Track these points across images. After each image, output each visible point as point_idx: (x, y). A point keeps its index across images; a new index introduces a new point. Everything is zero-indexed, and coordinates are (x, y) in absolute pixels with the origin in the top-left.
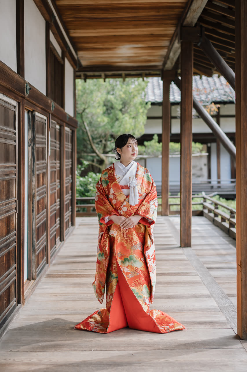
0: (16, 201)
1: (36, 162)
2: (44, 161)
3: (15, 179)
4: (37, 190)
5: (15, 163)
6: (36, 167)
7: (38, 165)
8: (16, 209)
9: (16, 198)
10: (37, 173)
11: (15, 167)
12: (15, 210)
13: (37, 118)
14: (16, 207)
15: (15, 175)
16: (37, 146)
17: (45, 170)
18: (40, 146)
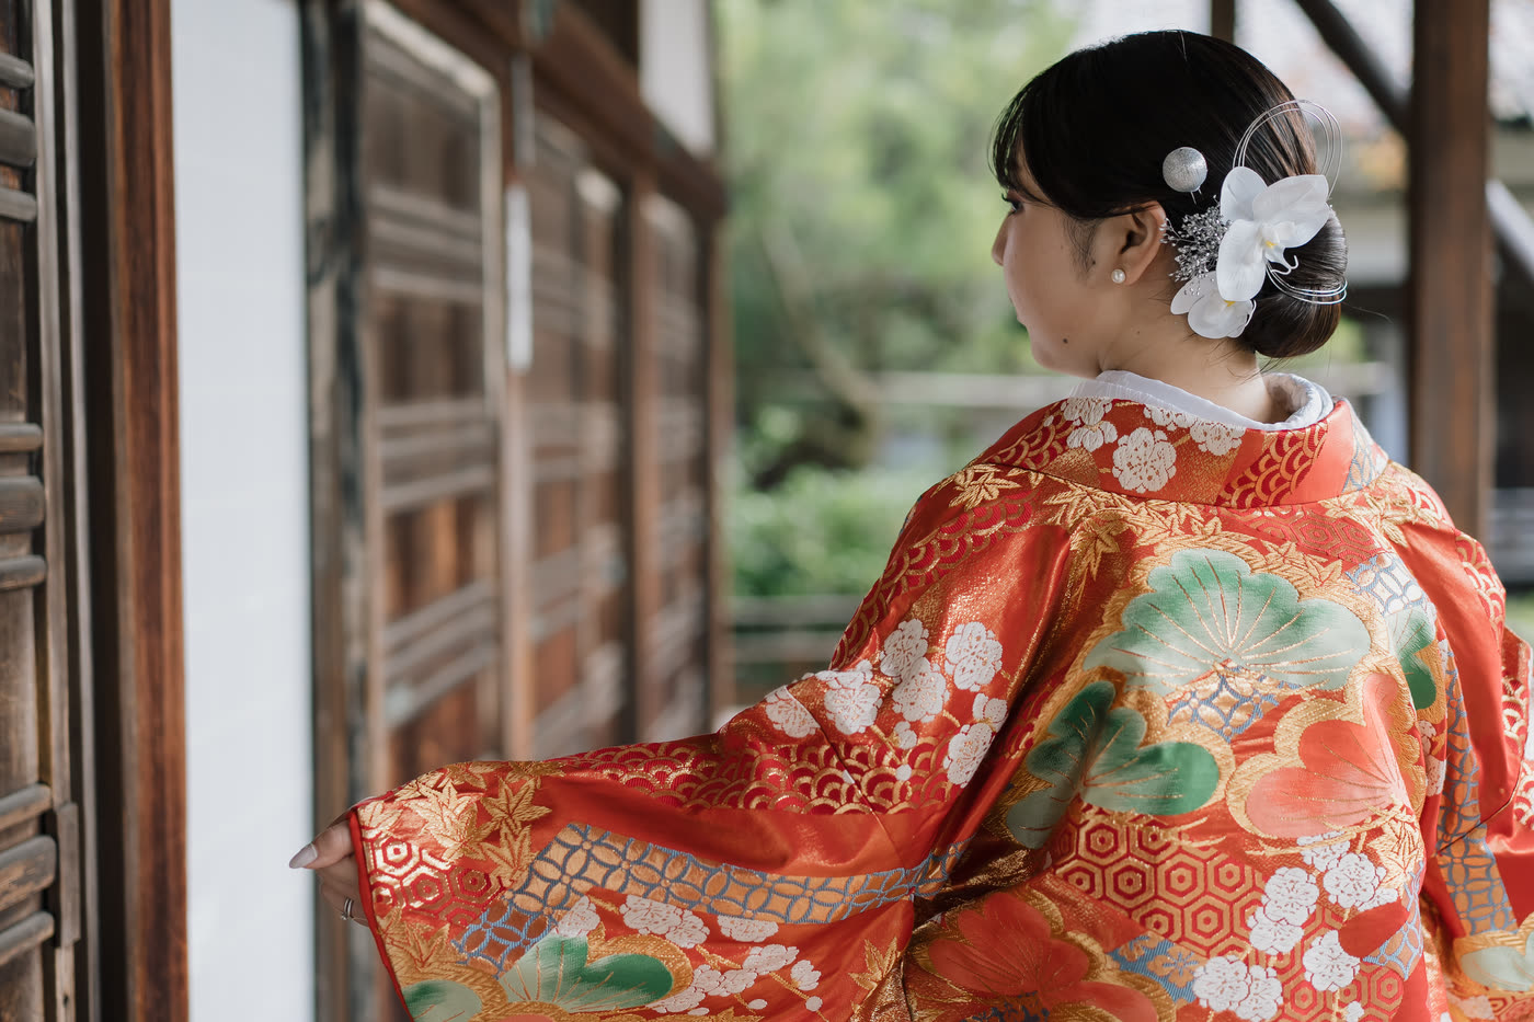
0: (47, 823)
1: (377, 415)
2: (468, 408)
3: (40, 591)
4: (383, 637)
5: (34, 416)
6: (376, 452)
7: (392, 433)
8: (49, 901)
9: (55, 794)
10: (380, 501)
11: (35, 463)
12: (47, 919)
13: (374, 53)
14: (56, 884)
15: (38, 547)
16: (386, 280)
17: (475, 478)
18: (426, 287)
